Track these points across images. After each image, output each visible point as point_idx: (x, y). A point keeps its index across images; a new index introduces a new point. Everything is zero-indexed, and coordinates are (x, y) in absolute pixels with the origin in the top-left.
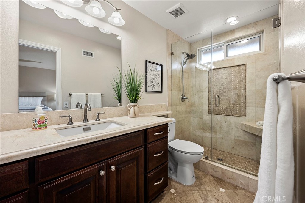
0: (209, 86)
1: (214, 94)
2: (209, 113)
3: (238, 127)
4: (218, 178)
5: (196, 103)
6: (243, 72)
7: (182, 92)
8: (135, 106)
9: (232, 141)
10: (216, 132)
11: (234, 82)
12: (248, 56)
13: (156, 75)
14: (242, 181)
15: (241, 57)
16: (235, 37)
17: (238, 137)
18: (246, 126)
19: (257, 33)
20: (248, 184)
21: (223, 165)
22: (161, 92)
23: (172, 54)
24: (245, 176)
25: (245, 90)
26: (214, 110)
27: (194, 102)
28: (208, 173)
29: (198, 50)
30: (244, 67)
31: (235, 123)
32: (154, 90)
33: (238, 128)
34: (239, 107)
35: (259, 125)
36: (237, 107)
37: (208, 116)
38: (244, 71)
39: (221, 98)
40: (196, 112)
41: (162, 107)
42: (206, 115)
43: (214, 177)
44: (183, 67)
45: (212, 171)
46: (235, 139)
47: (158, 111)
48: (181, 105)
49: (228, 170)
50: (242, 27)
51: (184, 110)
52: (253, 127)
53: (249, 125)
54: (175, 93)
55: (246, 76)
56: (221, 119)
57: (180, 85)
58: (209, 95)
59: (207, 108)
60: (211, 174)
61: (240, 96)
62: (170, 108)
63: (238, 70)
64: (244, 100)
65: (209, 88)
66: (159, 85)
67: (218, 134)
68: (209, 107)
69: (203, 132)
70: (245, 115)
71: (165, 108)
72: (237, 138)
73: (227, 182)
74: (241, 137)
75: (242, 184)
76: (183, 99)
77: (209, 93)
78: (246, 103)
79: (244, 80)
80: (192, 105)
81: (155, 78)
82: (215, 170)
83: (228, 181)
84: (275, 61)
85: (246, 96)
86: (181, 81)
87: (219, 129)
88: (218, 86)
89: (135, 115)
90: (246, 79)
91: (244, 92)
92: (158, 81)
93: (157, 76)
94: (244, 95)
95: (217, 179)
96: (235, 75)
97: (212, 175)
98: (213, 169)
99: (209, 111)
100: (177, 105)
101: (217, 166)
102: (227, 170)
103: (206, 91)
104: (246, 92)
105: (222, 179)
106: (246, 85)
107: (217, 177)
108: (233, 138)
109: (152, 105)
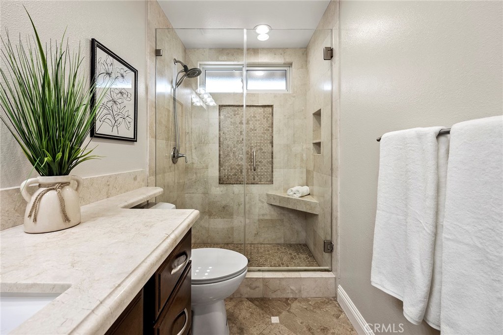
0: (220, 134)
1: (229, 149)
2: (221, 182)
3: (263, 200)
4: (259, 298)
5: (195, 166)
6: (269, 117)
7: (172, 143)
8: (63, 185)
9: (256, 225)
10: (231, 215)
11: (257, 131)
12: (275, 94)
13: (121, 93)
14: (292, 288)
15: (266, 93)
16: (260, 61)
17: (263, 215)
18: (275, 197)
19: (284, 64)
20: (301, 288)
21: (263, 271)
22: (133, 140)
23: (158, 53)
24: (297, 278)
25: (272, 143)
26: (228, 177)
27: (193, 163)
28: (240, 297)
29: (200, 65)
30: (270, 109)
31: (259, 195)
32: (115, 133)
33: (263, 202)
34: (264, 169)
35: (291, 193)
36: (262, 169)
37: (218, 189)
38: (271, 116)
39: (240, 156)
40: (195, 182)
41: (135, 179)
42: (215, 186)
43: (251, 300)
44: (174, 90)
45: (248, 289)
46: (259, 220)
47: (127, 191)
48: (171, 171)
49: (274, 278)
50: (268, 48)
51: (176, 181)
52: (284, 198)
53: (279, 195)
54: (162, 143)
55: (272, 124)
56: (240, 191)
57: (171, 127)
58: (219, 151)
59: (216, 174)
60: (246, 296)
61: (265, 152)
62: (153, 178)
63: (264, 112)
64: (271, 159)
65: (219, 138)
66: (130, 120)
67: (235, 216)
68: (219, 171)
69: (210, 218)
70: (271, 182)
71: (143, 181)
72: (261, 217)
73: (273, 299)
74: (266, 214)
75: (293, 292)
76: (175, 158)
77: (220, 146)
78: (273, 163)
79: (270, 129)
80: (187, 169)
81: (120, 101)
82: (254, 286)
83: (274, 296)
84: (303, 108)
85: (272, 153)
86: (171, 119)
87: (235, 207)
88: (235, 135)
89: (66, 219)
90: (272, 127)
91: (271, 146)
92: (126, 109)
93: (125, 96)
94: (270, 151)
95: (258, 301)
96: (259, 120)
97: (248, 299)
98: (250, 286)
99: (220, 180)
100: (164, 172)
101: (257, 278)
102: (272, 278)
103: (214, 143)
104: (272, 146)
105: (265, 297)
106: (273, 137)
107: (257, 297)
108: (257, 218)
109: (110, 177)
